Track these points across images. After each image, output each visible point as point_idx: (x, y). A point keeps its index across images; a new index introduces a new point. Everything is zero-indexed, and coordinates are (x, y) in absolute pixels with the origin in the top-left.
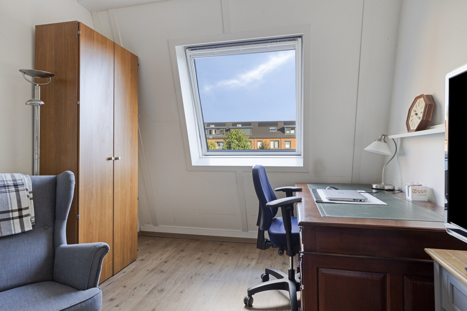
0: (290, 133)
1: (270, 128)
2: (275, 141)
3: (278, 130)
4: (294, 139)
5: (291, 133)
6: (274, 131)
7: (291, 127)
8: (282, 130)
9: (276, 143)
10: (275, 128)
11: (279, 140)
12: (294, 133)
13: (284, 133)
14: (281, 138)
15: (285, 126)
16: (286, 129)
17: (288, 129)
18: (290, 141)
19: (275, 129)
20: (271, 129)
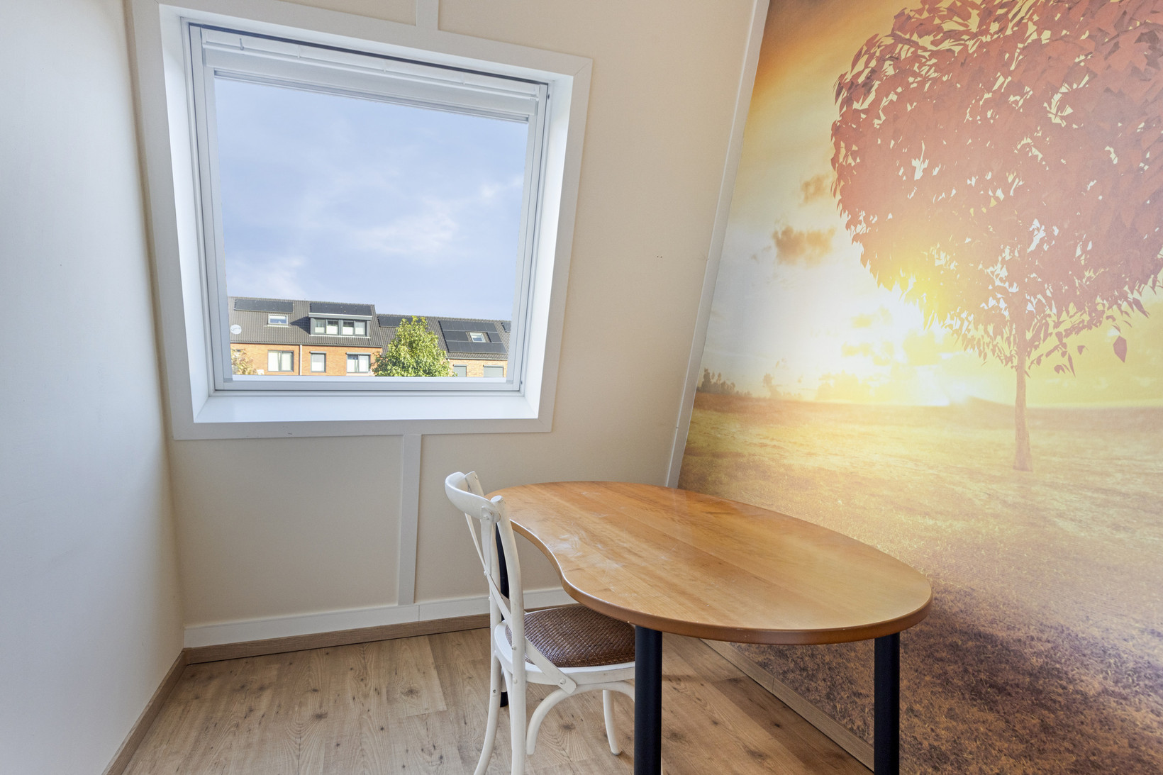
0: (325, 332)
1: (271, 317)
2: (283, 352)
3: (293, 323)
4: (334, 348)
5: (327, 333)
6: (280, 325)
7: (327, 319)
8: (305, 324)
9: (287, 357)
10: (283, 318)
11: (295, 349)
12: (336, 333)
13: (310, 333)
14: (299, 345)
15: (311, 314)
16: (313, 322)
17: (320, 322)
18: (325, 354)
19: (284, 321)
20: (272, 321)
